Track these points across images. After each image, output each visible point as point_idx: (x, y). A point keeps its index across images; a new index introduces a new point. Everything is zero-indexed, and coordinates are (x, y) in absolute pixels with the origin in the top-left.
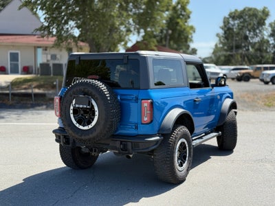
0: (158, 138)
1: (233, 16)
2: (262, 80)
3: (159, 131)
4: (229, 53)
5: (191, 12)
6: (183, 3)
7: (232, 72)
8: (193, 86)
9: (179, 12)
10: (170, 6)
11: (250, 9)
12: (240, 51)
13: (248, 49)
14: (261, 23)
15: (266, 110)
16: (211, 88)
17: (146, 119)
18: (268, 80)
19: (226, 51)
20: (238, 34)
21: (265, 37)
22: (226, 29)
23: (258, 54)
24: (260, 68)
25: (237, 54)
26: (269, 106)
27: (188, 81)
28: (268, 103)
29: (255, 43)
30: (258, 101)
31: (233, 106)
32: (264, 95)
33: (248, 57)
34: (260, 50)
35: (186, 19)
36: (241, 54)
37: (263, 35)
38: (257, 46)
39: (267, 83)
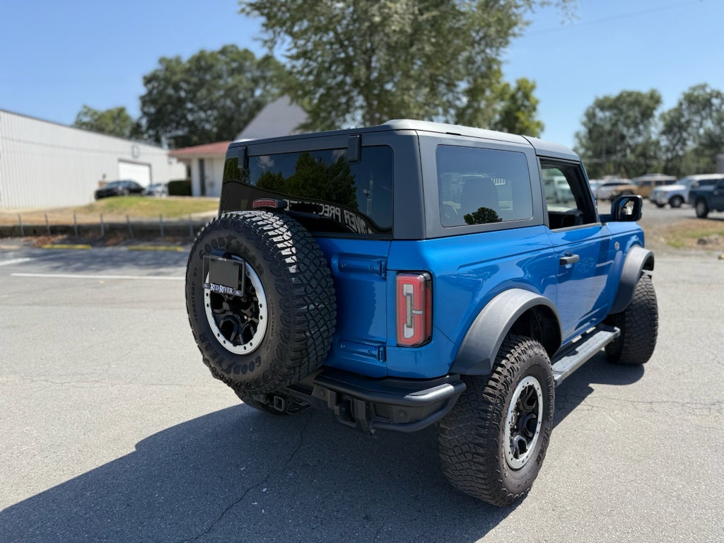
0: (450, 388)
1: (602, 105)
2: (654, 202)
3: (452, 365)
4: (595, 160)
5: (537, 102)
6: (525, 88)
7: (604, 189)
8: (556, 221)
9: (519, 102)
10: (506, 93)
11: (630, 94)
12: (614, 158)
13: (625, 156)
14: (647, 114)
15: (671, 254)
16: (599, 224)
17: (409, 333)
18: (665, 200)
19: (590, 157)
20: (610, 133)
21: (654, 137)
22: (591, 125)
23: (642, 160)
24: (648, 183)
25: (609, 162)
26: (677, 247)
27: (544, 208)
28: (673, 241)
29: (637, 145)
30: (656, 237)
31: (649, 264)
32: (664, 226)
33: (625, 167)
34: (644, 155)
35: (530, 112)
36: (615, 162)
37: (649, 132)
38: (639, 150)
39: (661, 206)
